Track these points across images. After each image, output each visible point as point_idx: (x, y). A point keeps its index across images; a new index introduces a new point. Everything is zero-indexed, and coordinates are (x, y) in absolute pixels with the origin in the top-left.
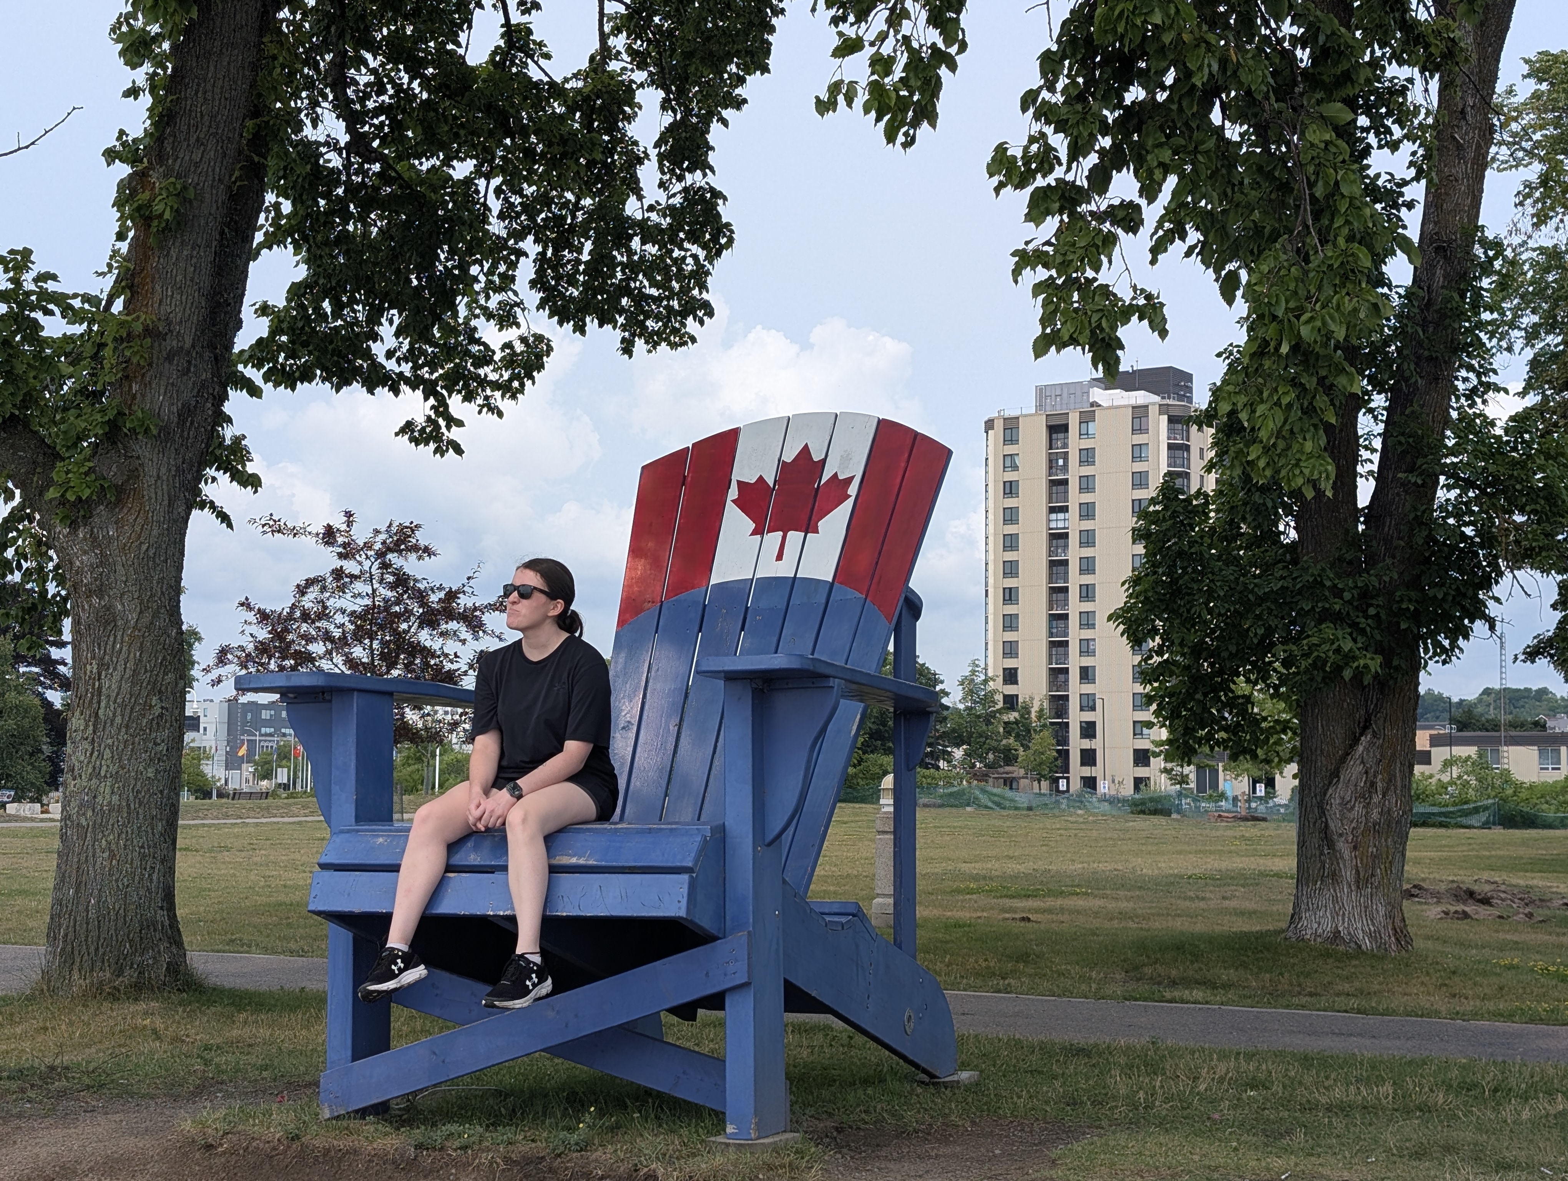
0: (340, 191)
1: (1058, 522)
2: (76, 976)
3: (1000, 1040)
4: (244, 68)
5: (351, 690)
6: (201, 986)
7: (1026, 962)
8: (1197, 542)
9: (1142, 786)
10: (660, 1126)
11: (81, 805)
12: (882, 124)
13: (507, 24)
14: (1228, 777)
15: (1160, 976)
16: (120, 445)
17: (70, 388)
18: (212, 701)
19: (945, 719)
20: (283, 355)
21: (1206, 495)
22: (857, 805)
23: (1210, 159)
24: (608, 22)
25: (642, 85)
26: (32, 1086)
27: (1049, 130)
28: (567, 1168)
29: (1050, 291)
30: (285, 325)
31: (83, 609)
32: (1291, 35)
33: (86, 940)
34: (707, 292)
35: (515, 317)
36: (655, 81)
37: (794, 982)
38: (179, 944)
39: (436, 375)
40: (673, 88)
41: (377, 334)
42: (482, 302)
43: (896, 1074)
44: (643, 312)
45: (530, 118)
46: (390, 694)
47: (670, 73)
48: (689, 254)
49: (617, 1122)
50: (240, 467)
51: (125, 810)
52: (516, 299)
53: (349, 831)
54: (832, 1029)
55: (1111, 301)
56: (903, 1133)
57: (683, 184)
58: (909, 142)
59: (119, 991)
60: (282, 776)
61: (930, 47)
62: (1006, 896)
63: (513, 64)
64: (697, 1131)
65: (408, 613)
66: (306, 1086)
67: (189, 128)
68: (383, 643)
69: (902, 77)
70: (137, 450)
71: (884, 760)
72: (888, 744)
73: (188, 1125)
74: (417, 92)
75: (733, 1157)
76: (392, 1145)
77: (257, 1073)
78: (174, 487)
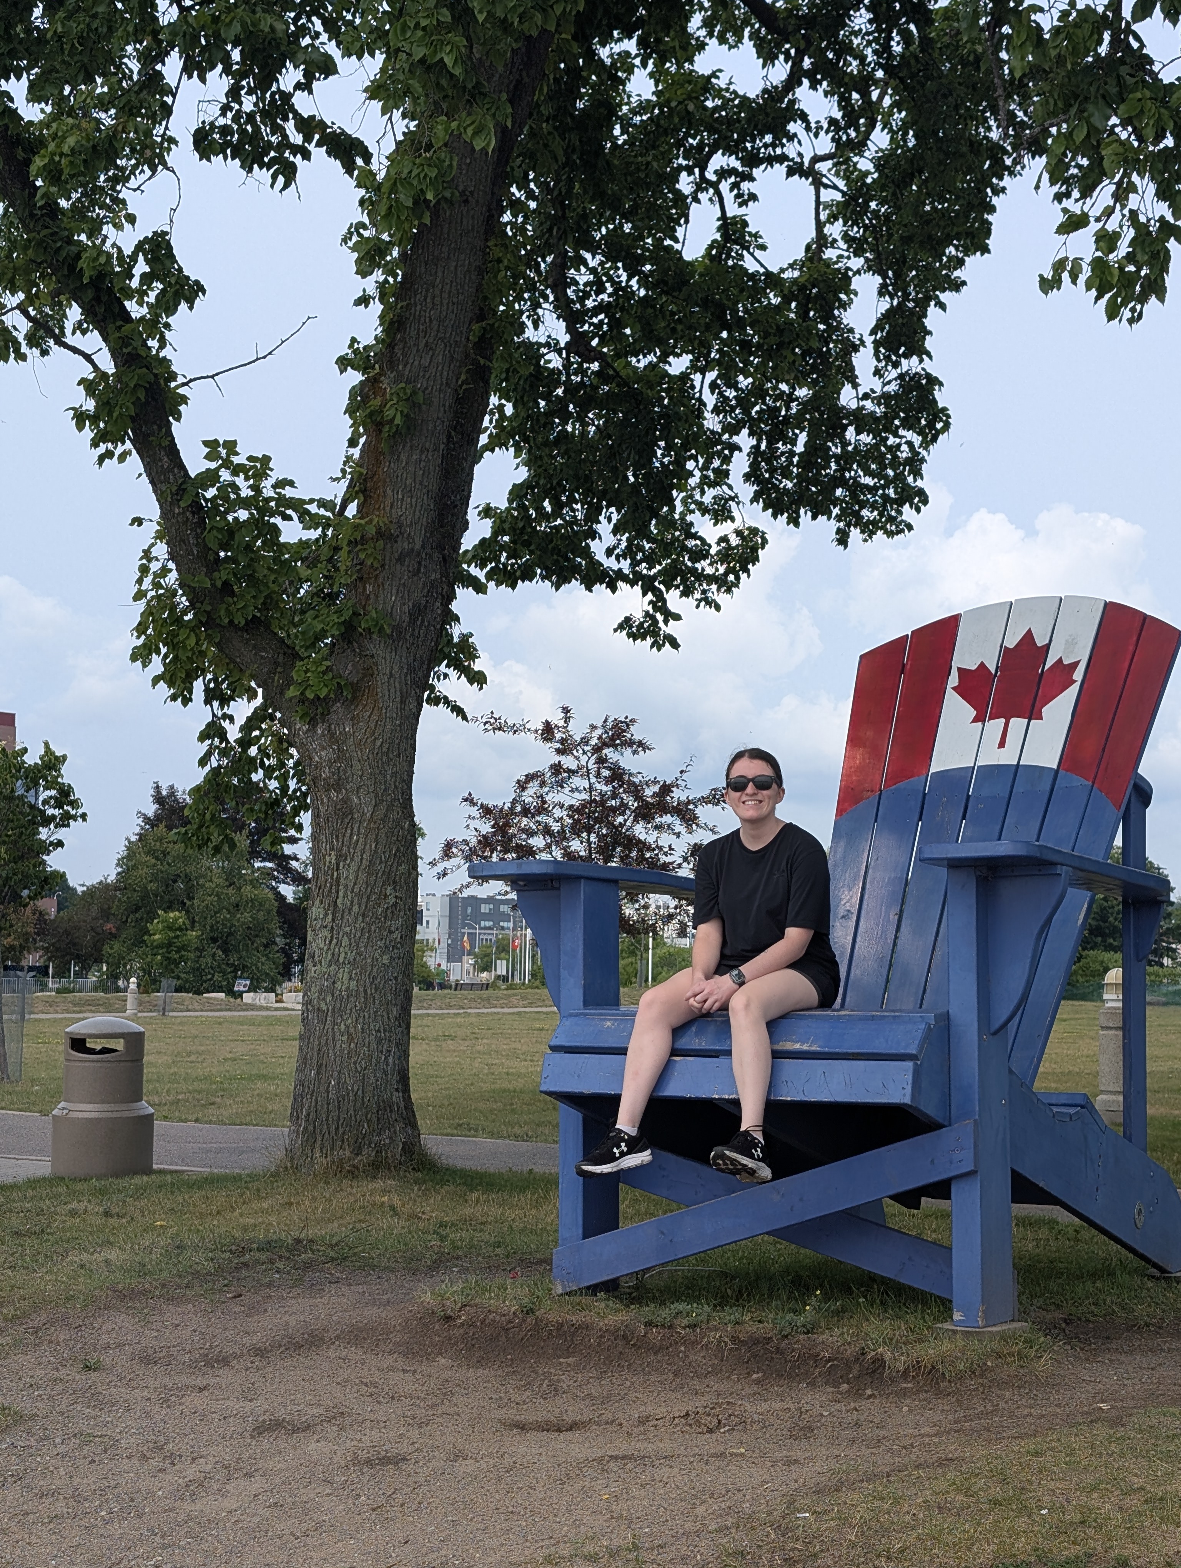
0: (560, 391)
2: (318, 1154)
4: (470, 272)
5: (578, 878)
6: (434, 1166)
10: (886, 1311)
11: (320, 992)
12: (1104, 301)
13: (723, 216)
16: (356, 645)
17: (306, 591)
18: (434, 895)
19: (1169, 915)
20: (505, 554)
24: (824, 210)
25: (858, 272)
26: (280, 1257)
28: (794, 1349)
30: (506, 526)
31: (322, 803)
33: (327, 1120)
34: (922, 479)
35: (730, 511)
36: (873, 267)
37: (1021, 1171)
38: (414, 1125)
39: (654, 571)
40: (890, 273)
41: (595, 532)
42: (697, 497)
43: (1125, 1268)
44: (859, 502)
45: (746, 311)
46: (616, 882)
47: (887, 259)
48: (904, 440)
49: (842, 1306)
50: (467, 664)
51: (362, 995)
52: (730, 493)
53: (577, 1015)
54: (1058, 1223)
56: (1134, 1327)
57: (899, 371)
58: (1138, 316)
59: (358, 1169)
60: (501, 968)
61: (1158, 221)
63: (729, 256)
64: (923, 1318)
65: (624, 806)
66: (536, 1264)
67: (418, 333)
68: (601, 838)
69: (1128, 253)
70: (372, 648)
71: (1106, 956)
72: (1111, 941)
73: (427, 1297)
74: (635, 289)
75: (960, 1344)
76: (623, 1321)
77: (491, 1249)
78: (406, 684)
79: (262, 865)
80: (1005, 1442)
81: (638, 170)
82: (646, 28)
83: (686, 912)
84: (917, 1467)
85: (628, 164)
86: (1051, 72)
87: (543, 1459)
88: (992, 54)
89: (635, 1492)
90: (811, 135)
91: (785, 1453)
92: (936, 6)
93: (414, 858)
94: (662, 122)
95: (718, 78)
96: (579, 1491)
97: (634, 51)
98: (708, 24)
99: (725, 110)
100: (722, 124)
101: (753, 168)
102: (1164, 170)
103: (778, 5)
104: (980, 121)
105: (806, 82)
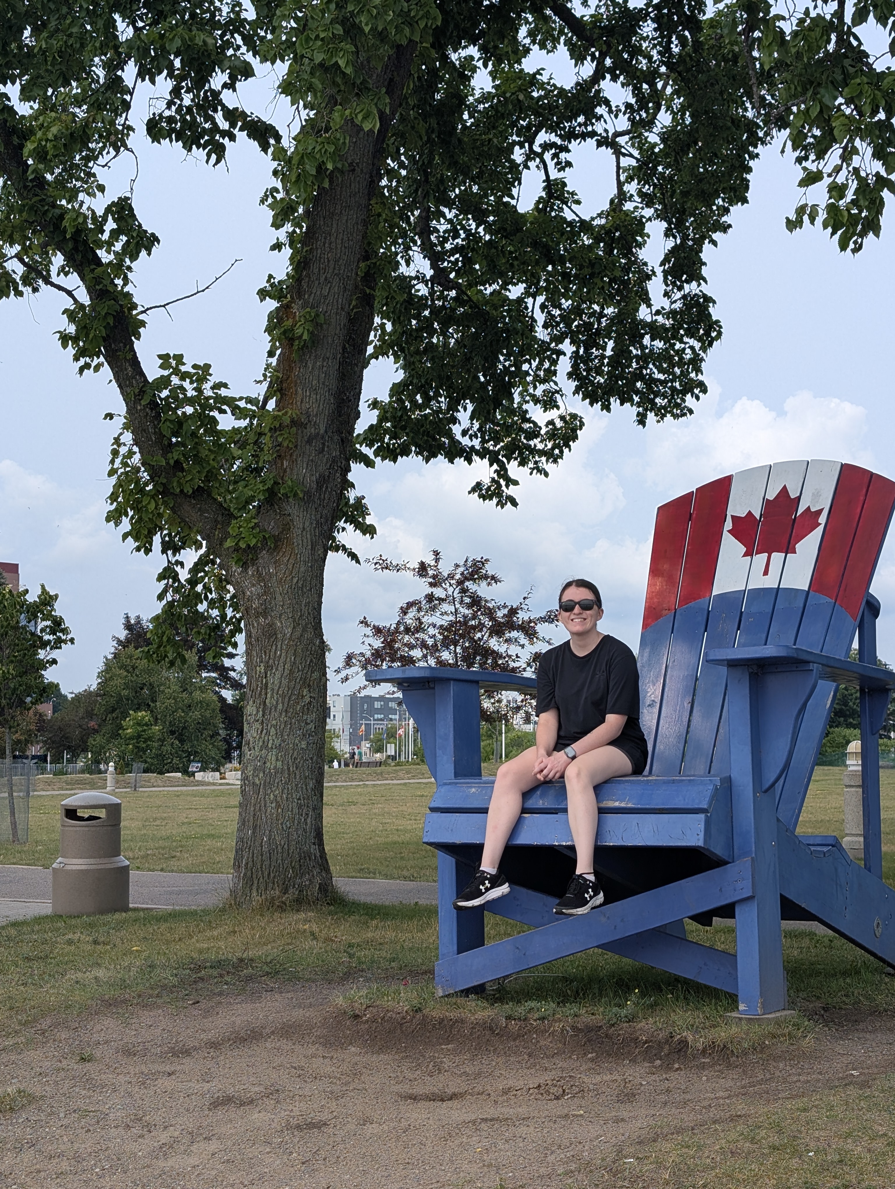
0: (427, 313)
2: (255, 894)
4: (357, 224)
5: (448, 680)
6: (344, 901)
10: (688, 1004)
11: (255, 770)
12: (837, 236)
13: (547, 179)
16: (276, 507)
17: (238, 466)
18: (339, 695)
20: (388, 436)
22: (826, 768)
24: (623, 173)
25: (650, 219)
26: (228, 973)
28: (619, 1035)
30: (388, 415)
31: (253, 627)
33: (261, 868)
34: (702, 374)
35: (556, 402)
36: (659, 216)
37: (787, 896)
38: (327, 870)
39: (498, 447)
40: (674, 220)
41: (456, 419)
42: (531, 391)
43: (868, 968)
44: (653, 392)
45: (565, 250)
46: (477, 682)
47: (671, 208)
48: (687, 346)
49: (655, 1001)
50: (360, 520)
51: (286, 772)
52: (556, 388)
53: (450, 784)
54: (816, 934)
56: (876, 1012)
57: (682, 293)
58: (858, 248)
59: (285, 904)
60: (391, 750)
61: (875, 176)
63: (552, 209)
64: (716, 1009)
65: (481, 626)
66: (422, 974)
67: (319, 271)
68: (464, 649)
69: (853, 199)
70: (288, 509)
71: (848, 732)
72: (851, 720)
73: (340, 1001)
74: (482, 234)
75: (745, 1028)
76: (489, 1016)
77: (387, 963)
78: (315, 536)
79: (208, 675)
80: (780, 1102)
81: (482, 145)
82: (486, 38)
83: (530, 704)
84: (714, 1122)
85: (476, 140)
86: (792, 65)
87: (431, 1122)
88: (747, 53)
89: (501, 1146)
90: (612, 116)
91: (614, 1114)
92: (705, 18)
93: (323, 667)
94: (500, 109)
95: (541, 74)
96: (459, 1146)
97: (477, 55)
98: (531, 34)
99: (547, 99)
100: (545, 110)
101: (570, 142)
102: (879, 137)
103: (585, 19)
104: (740, 103)
105: (608, 76)
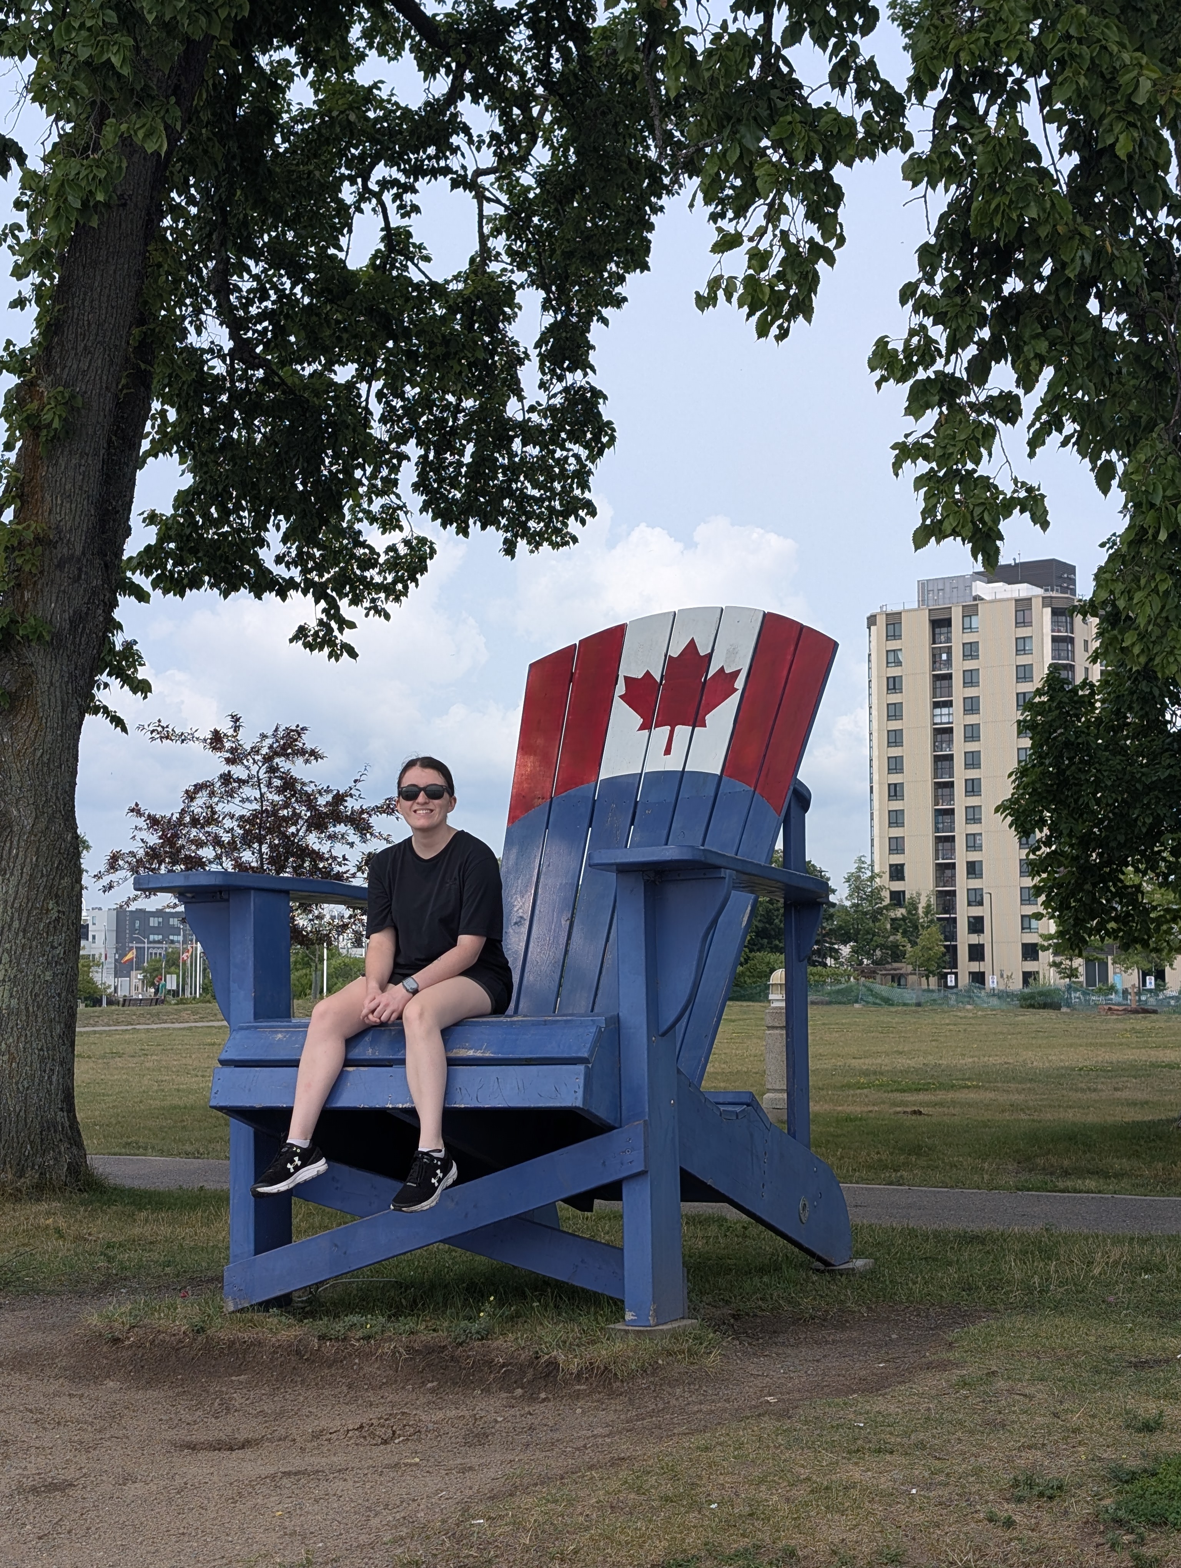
0: (224, 398)
1: (943, 716)
3: (893, 1229)
4: (129, 276)
5: (247, 889)
6: (101, 1186)
7: (919, 1155)
8: (1083, 732)
9: (1031, 980)
10: (560, 1314)
12: (754, 319)
13: (387, 227)
14: (1118, 970)
15: (1052, 1166)
16: (13, 653)
18: (100, 909)
19: (831, 916)
20: (171, 562)
21: (1092, 685)
22: (745, 1004)
23: (1086, 350)
24: (487, 223)
25: (522, 286)
27: (928, 322)
28: (468, 1357)
29: (932, 484)
30: (172, 533)
32: (1167, 225)
34: (590, 491)
35: (398, 520)
36: (536, 281)
37: (689, 1170)
38: (79, 1145)
39: (324, 578)
40: (554, 288)
41: (264, 540)
42: (365, 506)
43: (791, 1262)
44: (526, 513)
45: (411, 321)
46: (287, 892)
47: (550, 274)
48: (571, 453)
49: (517, 1311)
50: (130, 672)
51: (24, 1012)
52: (398, 502)
53: (248, 1028)
54: (726, 1220)
55: (992, 494)
56: (799, 1320)
57: (564, 384)
58: (783, 334)
59: (21, 1192)
60: (171, 983)
61: (808, 242)
62: (897, 1090)
63: (393, 267)
64: (596, 1319)
65: (296, 816)
66: (207, 1282)
67: (76, 337)
68: (272, 847)
69: (778, 272)
70: (30, 657)
71: (772, 957)
72: (777, 942)
73: (94, 1320)
74: (299, 296)
75: (632, 1343)
76: (296, 1336)
77: (160, 1269)
78: (68, 693)
80: (675, 1439)
81: (300, 178)
82: (307, 37)
83: (361, 921)
84: (591, 1468)
85: (291, 172)
86: (705, 93)
87: (215, 1478)
88: (648, 74)
89: (308, 1507)
90: (474, 148)
91: (459, 1461)
92: (595, 25)
93: (78, 872)
94: (324, 131)
95: (379, 89)
96: (251, 1509)
97: (294, 59)
98: (367, 35)
99: (386, 121)
100: (384, 135)
101: (416, 180)
102: (815, 193)
103: (438, 18)
104: (639, 140)
105: (468, 96)
